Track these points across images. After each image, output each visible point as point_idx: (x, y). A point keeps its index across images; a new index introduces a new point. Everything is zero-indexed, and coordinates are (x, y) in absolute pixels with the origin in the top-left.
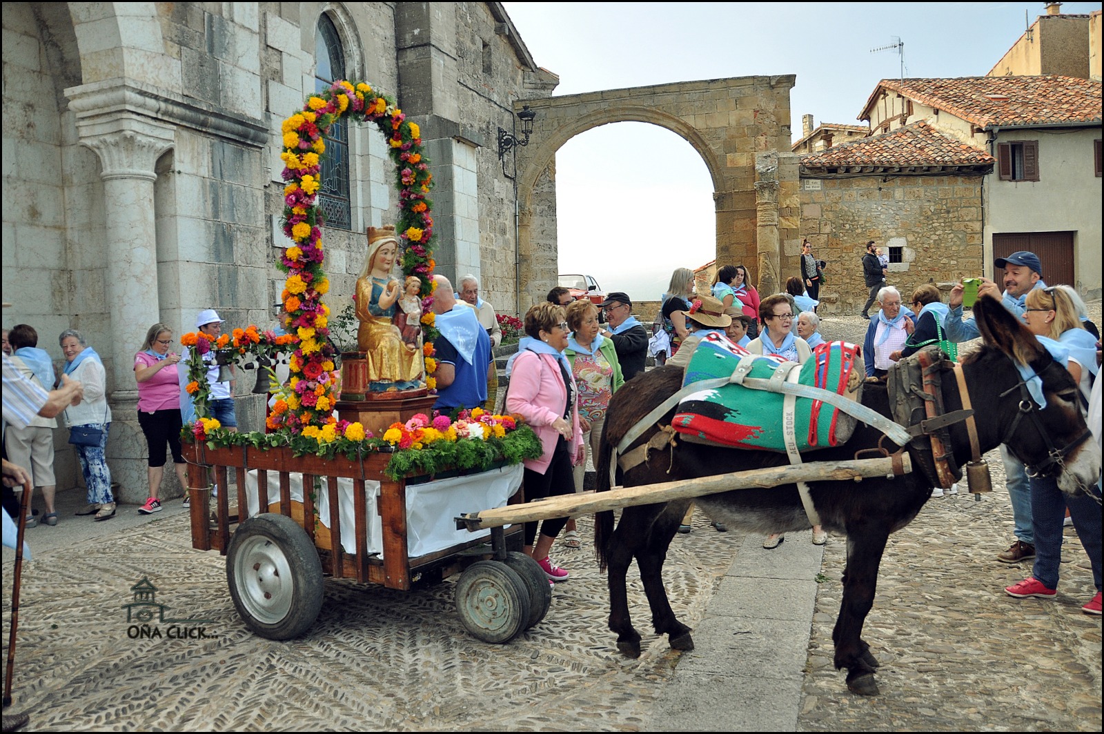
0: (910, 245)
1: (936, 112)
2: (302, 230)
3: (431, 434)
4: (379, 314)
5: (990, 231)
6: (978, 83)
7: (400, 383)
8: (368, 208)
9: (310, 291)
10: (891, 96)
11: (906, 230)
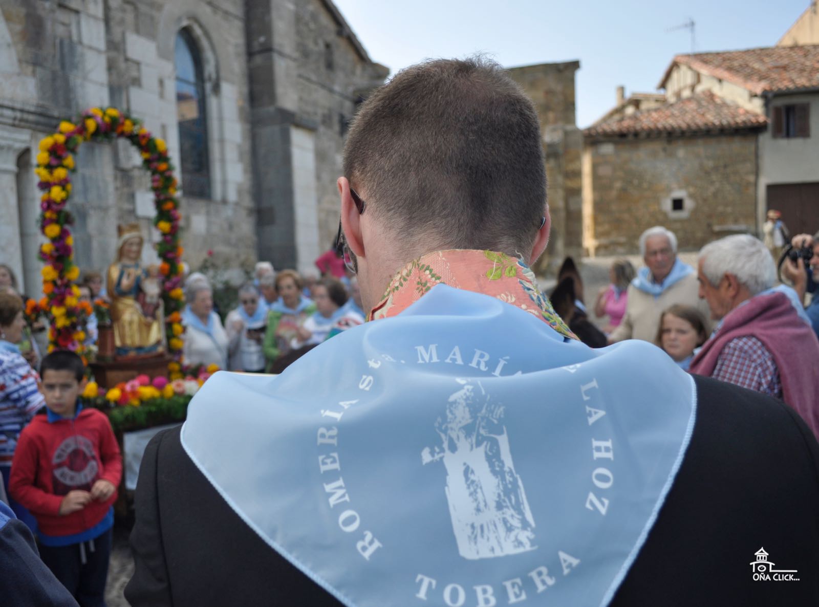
0: (691, 196)
1: (720, 81)
2: (54, 230)
3: (148, 392)
4: (124, 294)
5: (763, 182)
6: (762, 53)
7: (139, 348)
8: (224, 182)
9: (61, 277)
10: (683, 68)
11: (686, 184)
